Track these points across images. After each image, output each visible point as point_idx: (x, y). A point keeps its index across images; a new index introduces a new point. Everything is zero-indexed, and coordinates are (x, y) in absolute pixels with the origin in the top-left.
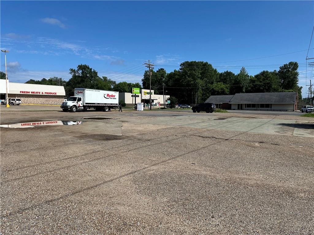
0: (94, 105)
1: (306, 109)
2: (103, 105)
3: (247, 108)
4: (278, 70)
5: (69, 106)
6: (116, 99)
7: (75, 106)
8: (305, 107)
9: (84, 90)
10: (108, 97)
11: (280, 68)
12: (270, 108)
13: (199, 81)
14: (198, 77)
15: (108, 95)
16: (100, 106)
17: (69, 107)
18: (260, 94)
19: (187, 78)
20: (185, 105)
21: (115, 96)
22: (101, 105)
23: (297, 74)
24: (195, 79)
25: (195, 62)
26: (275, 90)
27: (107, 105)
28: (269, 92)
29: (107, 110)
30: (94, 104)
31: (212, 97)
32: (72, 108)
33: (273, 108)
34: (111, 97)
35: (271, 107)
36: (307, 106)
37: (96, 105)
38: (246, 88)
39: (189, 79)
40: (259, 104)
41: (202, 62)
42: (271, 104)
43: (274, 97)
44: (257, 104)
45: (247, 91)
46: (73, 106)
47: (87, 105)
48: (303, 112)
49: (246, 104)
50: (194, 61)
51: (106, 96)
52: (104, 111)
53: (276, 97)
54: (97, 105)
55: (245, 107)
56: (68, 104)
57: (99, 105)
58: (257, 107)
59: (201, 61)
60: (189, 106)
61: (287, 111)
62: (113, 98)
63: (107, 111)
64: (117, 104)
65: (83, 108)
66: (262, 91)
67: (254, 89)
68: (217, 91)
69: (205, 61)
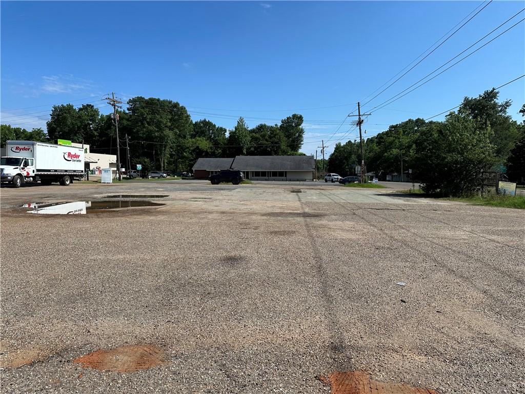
0: (49, 173)
1: (331, 178)
2: (62, 173)
3: (255, 177)
4: (279, 124)
5: (9, 176)
6: (80, 161)
7: (19, 175)
8: (330, 175)
9: (33, 145)
10: (69, 159)
11: (282, 122)
12: (284, 178)
13: (167, 132)
14: (166, 126)
15: (69, 154)
16: (58, 175)
17: (9, 178)
18: (269, 158)
19: (146, 125)
20: (157, 173)
21: (79, 156)
22: (59, 173)
23: (302, 131)
24: (160, 129)
25: (158, 100)
26: (285, 153)
27: (68, 173)
28: (278, 155)
29: (68, 183)
30: (49, 171)
31: (200, 160)
32: (15, 179)
33: (288, 176)
34: (74, 159)
35: (286, 176)
36: (332, 174)
37: (52, 173)
38: (248, 149)
39: (151, 128)
40: (270, 172)
41: (170, 102)
42: (286, 172)
43: (288, 163)
44: (268, 172)
45: (250, 153)
46: (17, 175)
47: (39, 173)
48: (326, 181)
49: (253, 172)
50: (157, 98)
51: (66, 157)
52: (63, 184)
53: (290, 161)
54: (54, 173)
55: (253, 176)
56: (5, 172)
57: (56, 173)
58: (268, 176)
59: (169, 100)
60: (165, 175)
61: (305, 180)
62: (77, 161)
63: (68, 185)
64: (82, 171)
65: (31, 179)
66: (269, 154)
67: (259, 150)
68: (204, 152)
69: (174, 101)
